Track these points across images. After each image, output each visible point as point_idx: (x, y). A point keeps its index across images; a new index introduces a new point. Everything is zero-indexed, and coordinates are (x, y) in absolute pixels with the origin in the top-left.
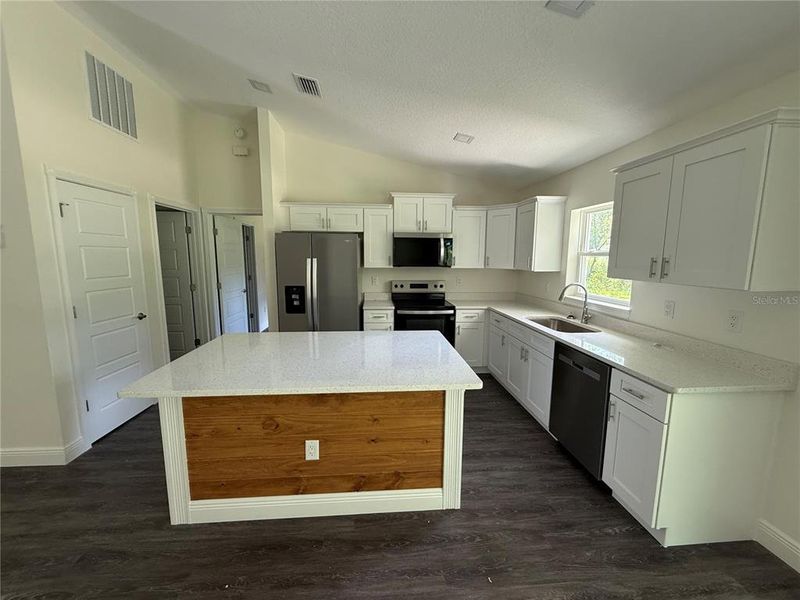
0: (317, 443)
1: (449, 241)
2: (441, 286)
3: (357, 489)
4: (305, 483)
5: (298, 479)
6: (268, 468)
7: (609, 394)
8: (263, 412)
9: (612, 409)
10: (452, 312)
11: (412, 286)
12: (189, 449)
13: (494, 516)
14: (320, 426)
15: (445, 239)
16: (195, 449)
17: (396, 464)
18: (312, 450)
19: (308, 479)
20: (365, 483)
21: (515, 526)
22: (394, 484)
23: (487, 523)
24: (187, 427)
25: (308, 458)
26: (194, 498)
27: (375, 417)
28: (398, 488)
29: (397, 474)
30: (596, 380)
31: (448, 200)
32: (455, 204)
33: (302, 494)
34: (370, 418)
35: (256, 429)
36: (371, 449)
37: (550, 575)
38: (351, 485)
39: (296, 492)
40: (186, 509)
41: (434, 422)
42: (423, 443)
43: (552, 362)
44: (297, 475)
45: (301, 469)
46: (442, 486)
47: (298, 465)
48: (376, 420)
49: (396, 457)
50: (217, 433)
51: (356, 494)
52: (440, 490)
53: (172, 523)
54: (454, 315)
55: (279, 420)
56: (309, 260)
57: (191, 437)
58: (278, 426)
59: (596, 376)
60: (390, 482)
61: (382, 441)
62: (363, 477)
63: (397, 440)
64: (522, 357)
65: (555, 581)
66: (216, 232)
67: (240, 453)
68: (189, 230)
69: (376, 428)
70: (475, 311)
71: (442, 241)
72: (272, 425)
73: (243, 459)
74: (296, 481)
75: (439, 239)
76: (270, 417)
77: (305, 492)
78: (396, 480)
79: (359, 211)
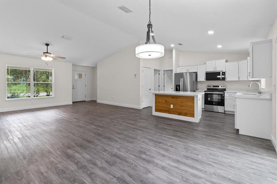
0: (172, 105)
1: (224, 73)
2: (224, 87)
3: (179, 115)
5: (170, 111)
6: (165, 108)
10: (223, 93)
11: (214, 86)
14: (173, 102)
17: (186, 111)
18: (172, 106)
24: (155, 100)
25: (171, 108)
26: (155, 111)
29: (186, 113)
31: (224, 61)
32: (226, 62)
35: (164, 102)
36: (181, 107)
38: (177, 114)
39: (169, 113)
40: (155, 113)
42: (190, 108)
44: (169, 110)
46: (194, 117)
48: (182, 102)
50: (159, 102)
53: (153, 114)
54: (224, 94)
55: (167, 101)
56: (181, 79)
57: (156, 102)
60: (184, 115)
61: (183, 106)
63: (186, 107)
66: (164, 74)
67: (162, 105)
68: (159, 74)
69: (182, 104)
70: (231, 93)
71: (221, 73)
72: (166, 101)
73: (162, 106)
74: (169, 111)
75: (220, 72)
76: (166, 100)
77: (170, 114)
78: (186, 115)
79: (196, 67)
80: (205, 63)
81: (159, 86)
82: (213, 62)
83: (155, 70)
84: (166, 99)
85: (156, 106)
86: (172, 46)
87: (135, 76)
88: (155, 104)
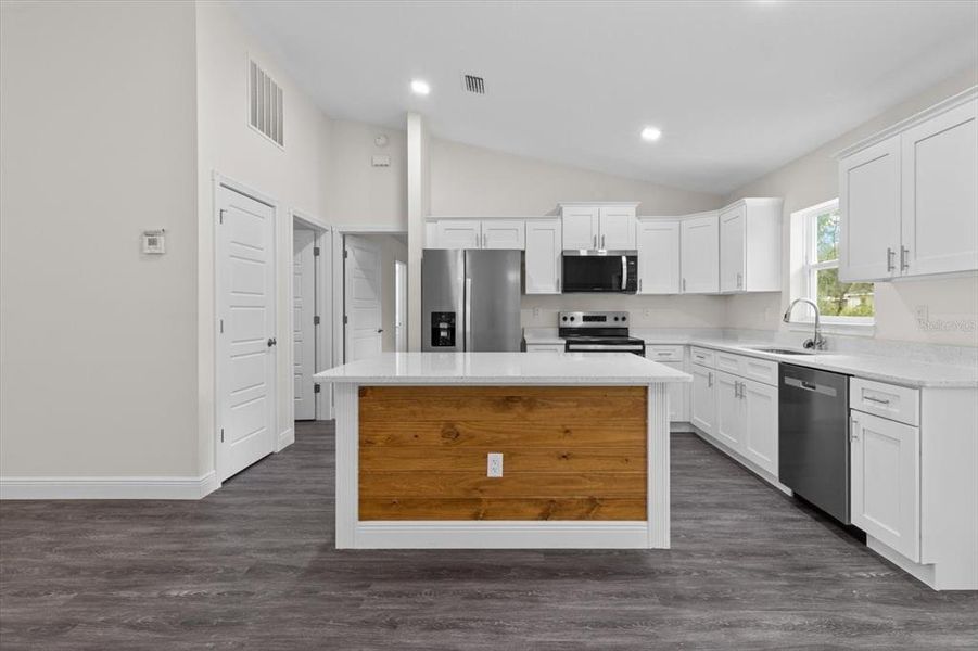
0: (500, 456)
1: (633, 259)
2: (624, 319)
3: (545, 516)
4: (485, 506)
5: (478, 501)
6: (445, 485)
7: (849, 410)
8: (442, 418)
9: (854, 428)
10: (640, 347)
11: (586, 319)
12: (361, 458)
13: (713, 557)
14: (504, 436)
15: (627, 257)
16: (368, 459)
17: (594, 488)
18: (495, 465)
19: (489, 501)
20: (554, 511)
21: (740, 565)
22: (588, 513)
23: (704, 561)
24: (361, 433)
25: (491, 474)
26: (362, 517)
27: (568, 427)
28: (594, 519)
29: (592, 500)
30: (832, 397)
31: (630, 209)
32: (639, 214)
33: (481, 519)
34: (560, 428)
35: (435, 438)
36: (562, 465)
37: (787, 604)
38: (538, 511)
39: (476, 517)
40: (356, 533)
41: (634, 437)
42: (622, 462)
43: (777, 390)
44: (477, 495)
45: (482, 488)
46: (646, 519)
47: (479, 483)
48: (567, 431)
49: (591, 479)
50: (393, 442)
51: (544, 522)
52: (643, 523)
53: (338, 548)
54: (643, 352)
55: (460, 427)
57: (365, 443)
58: (458, 435)
59: (832, 392)
60: (585, 510)
61: (575, 457)
62: (552, 501)
63: (594, 456)
64: (736, 395)
65: (795, 609)
66: (345, 255)
67: (417, 465)
68: (317, 252)
69: (567, 441)
70: (669, 347)
71: (624, 260)
72: (451, 433)
73: (419, 473)
74: (476, 503)
75: (620, 257)
76: (450, 424)
77: (485, 517)
78: (591, 508)
79: (520, 225)
80: (559, 212)
81: (317, 320)
82: (592, 210)
83: (300, 225)
84: (452, 414)
85: (363, 476)
86: (420, 88)
87: (152, 242)
88: (362, 458)
